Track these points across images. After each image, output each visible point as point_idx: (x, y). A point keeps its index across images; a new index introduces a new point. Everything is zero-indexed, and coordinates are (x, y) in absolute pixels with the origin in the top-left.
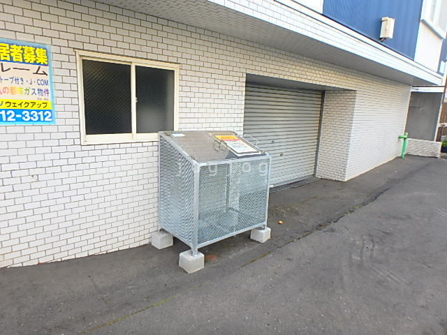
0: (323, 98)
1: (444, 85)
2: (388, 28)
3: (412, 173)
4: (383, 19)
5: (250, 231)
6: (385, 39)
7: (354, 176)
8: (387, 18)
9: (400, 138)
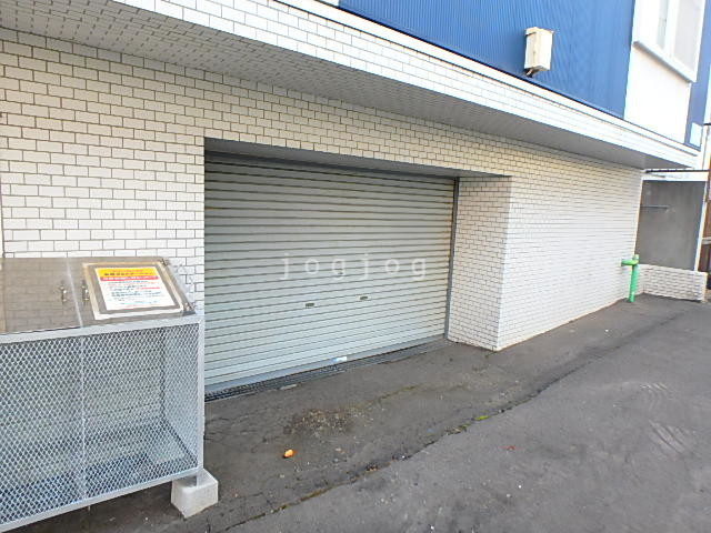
0: (456, 191)
1: (707, 167)
2: (540, 49)
3: (639, 334)
4: (528, 31)
5: (170, 483)
6: (535, 71)
7: (519, 340)
8: (536, 29)
9: (623, 264)
